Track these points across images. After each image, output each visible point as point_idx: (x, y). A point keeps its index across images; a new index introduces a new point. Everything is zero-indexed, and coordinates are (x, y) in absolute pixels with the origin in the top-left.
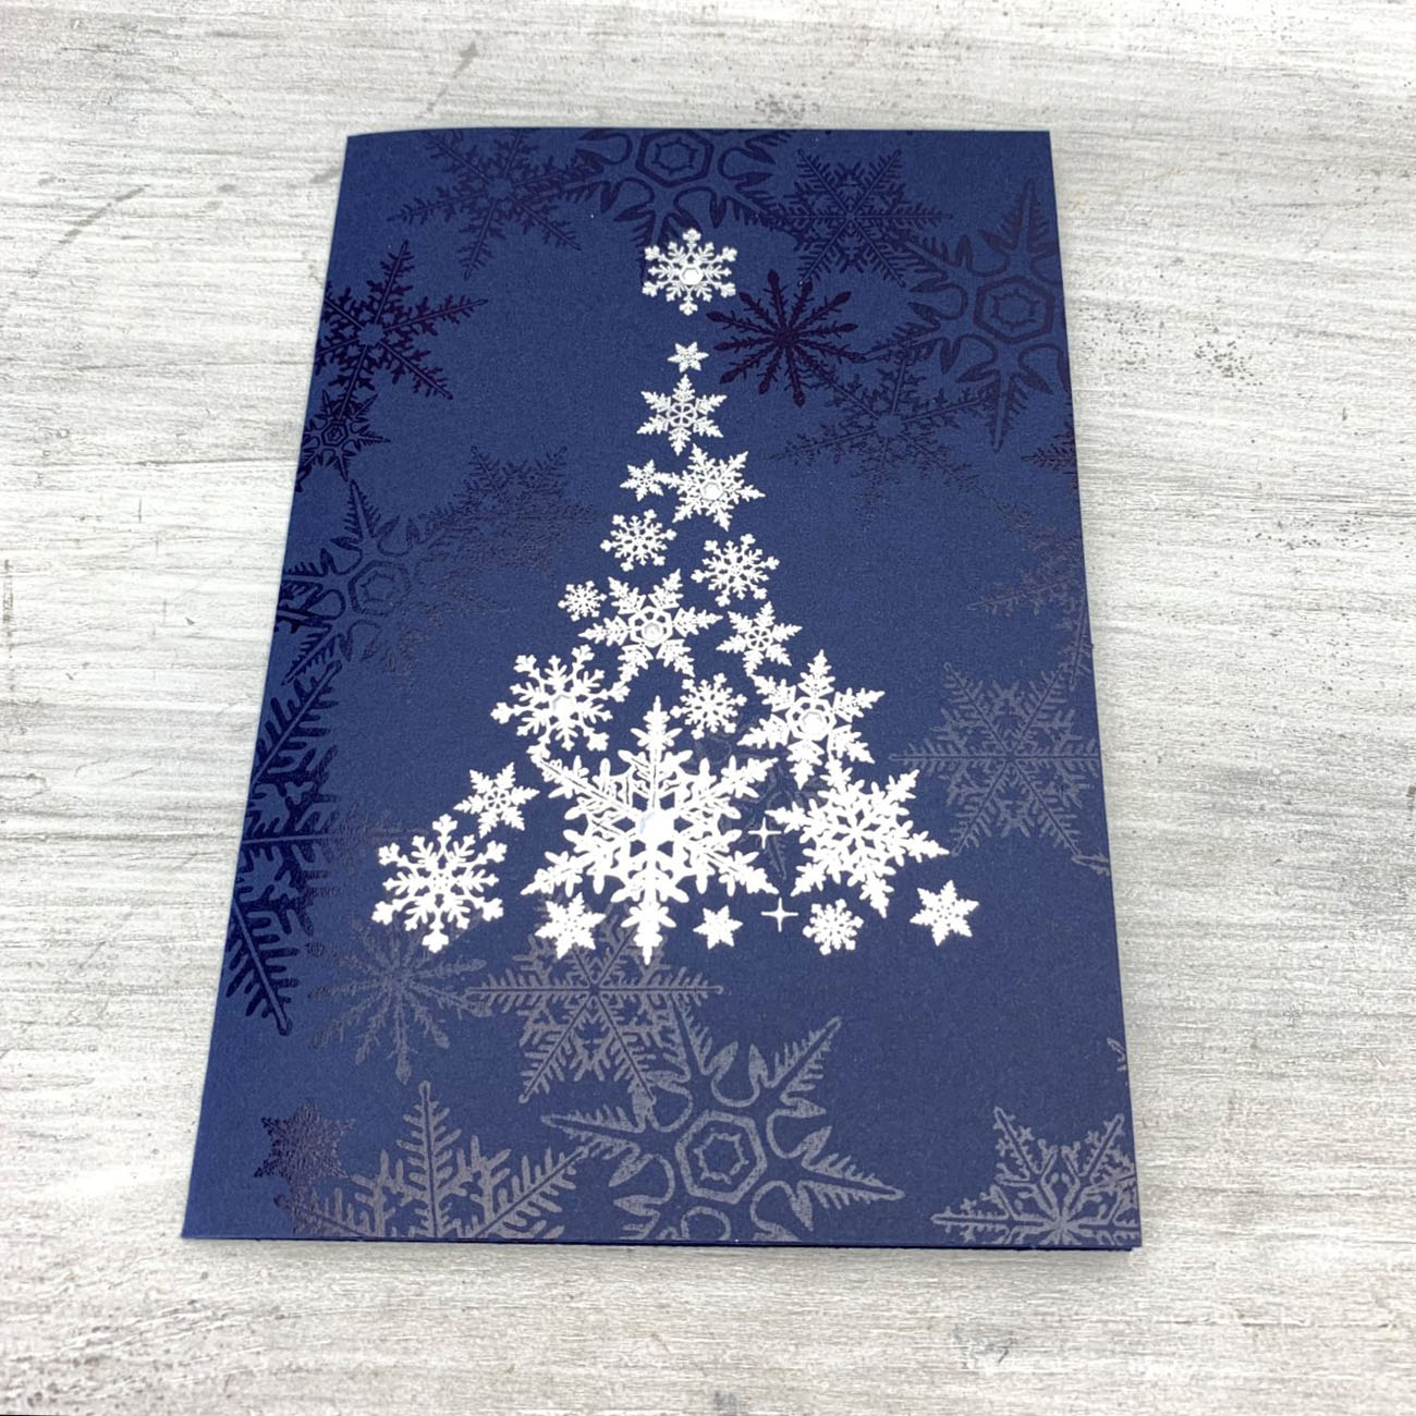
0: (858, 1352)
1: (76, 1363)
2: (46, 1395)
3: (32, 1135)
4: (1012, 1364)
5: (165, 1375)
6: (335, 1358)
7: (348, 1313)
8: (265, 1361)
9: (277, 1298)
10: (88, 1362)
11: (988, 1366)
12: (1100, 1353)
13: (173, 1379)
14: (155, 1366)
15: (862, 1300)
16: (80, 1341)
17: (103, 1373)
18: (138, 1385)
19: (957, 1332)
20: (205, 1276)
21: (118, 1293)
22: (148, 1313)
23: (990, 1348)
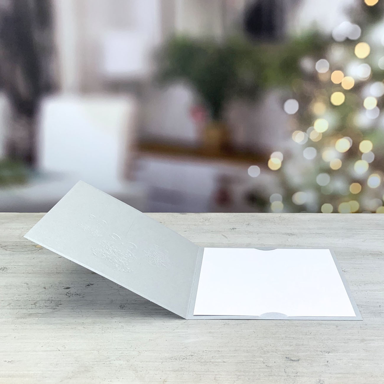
0: (306, 353)
1: (189, 356)
2: (185, 359)
3: (179, 337)
4: (329, 354)
5: (203, 357)
6: (228, 355)
7: (230, 351)
8: (218, 355)
9: (219, 350)
10: (191, 356)
11: (327, 354)
12: (343, 353)
13: (204, 357)
14: (201, 356)
15: (306, 349)
16: (190, 354)
17: (193, 356)
18: (199, 357)
19: (321, 351)
20: (207, 348)
21: (195, 350)
22: (199, 351)
23: (327, 353)
